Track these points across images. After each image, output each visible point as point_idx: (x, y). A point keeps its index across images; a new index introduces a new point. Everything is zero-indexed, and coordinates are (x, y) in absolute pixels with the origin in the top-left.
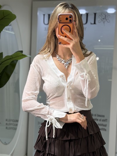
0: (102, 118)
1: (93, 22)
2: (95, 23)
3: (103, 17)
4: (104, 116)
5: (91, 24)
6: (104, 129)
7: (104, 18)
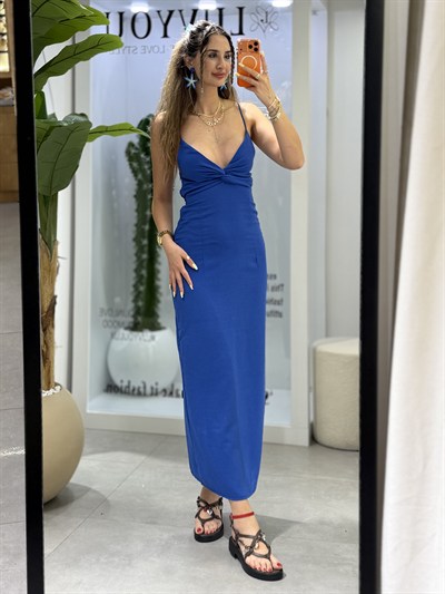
0: (271, 283)
1: (237, 32)
2: (241, 33)
3: (260, 18)
4: (275, 277)
6: (277, 312)
7: (264, 19)
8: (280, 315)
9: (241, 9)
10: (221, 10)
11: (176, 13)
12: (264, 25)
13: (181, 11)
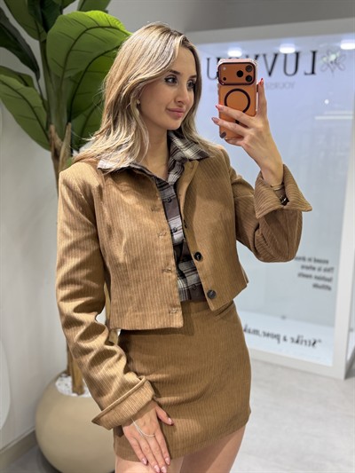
0: (324, 266)
1: (309, 71)
2: (313, 73)
3: (330, 60)
4: (327, 262)
5: (306, 74)
6: (327, 286)
7: (333, 60)
8: (329, 288)
9: (314, 53)
10: (297, 54)
11: (261, 58)
12: (332, 66)
13: (265, 56)
